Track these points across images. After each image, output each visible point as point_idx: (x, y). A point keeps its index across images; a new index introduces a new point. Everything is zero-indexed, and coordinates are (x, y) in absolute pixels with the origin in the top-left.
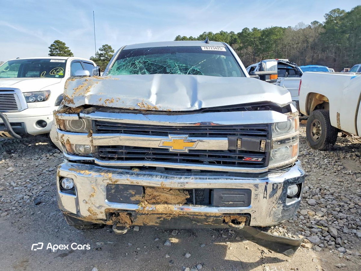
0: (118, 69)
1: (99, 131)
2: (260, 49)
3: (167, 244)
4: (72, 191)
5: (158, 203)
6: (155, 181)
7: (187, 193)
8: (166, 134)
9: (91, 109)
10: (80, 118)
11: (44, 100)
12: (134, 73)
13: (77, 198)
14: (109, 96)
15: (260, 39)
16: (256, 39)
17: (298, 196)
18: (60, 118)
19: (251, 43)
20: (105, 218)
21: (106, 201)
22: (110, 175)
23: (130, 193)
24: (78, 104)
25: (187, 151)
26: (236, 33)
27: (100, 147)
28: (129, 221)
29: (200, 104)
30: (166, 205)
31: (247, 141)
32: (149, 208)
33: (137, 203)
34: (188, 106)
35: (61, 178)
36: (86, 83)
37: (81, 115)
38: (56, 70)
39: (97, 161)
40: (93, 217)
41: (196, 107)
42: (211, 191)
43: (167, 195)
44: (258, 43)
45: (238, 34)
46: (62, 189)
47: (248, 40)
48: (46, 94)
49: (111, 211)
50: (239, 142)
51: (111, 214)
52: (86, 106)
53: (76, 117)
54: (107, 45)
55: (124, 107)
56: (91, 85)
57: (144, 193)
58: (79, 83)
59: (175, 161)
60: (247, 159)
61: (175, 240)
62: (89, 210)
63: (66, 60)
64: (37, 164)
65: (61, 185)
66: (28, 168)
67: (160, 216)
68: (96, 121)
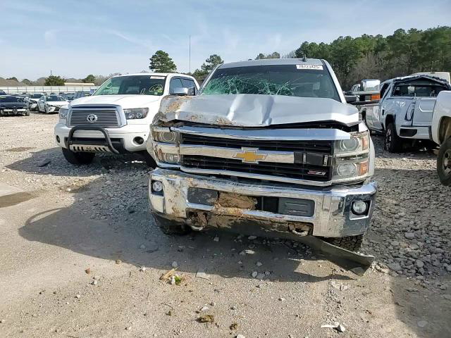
0: (212, 88)
1: (185, 143)
2: (419, 57)
3: (242, 253)
4: (161, 193)
5: (230, 206)
6: (229, 187)
7: (255, 199)
8: (239, 147)
9: (180, 123)
10: (171, 131)
11: (142, 118)
12: (226, 92)
13: (164, 199)
14: (194, 113)
15: (420, 44)
16: (413, 44)
17: (366, 213)
18: (155, 130)
19: (406, 50)
20: (185, 216)
21: (187, 201)
22: (192, 179)
23: (207, 196)
24: (169, 119)
25: (257, 163)
26: (385, 36)
27: (185, 156)
28: (205, 221)
29: (270, 121)
30: (236, 209)
31: (312, 156)
32: (222, 210)
33: (212, 204)
34: (259, 123)
35: (153, 181)
36: (178, 102)
37: (172, 128)
38: (155, 87)
39: (182, 168)
40: (177, 215)
41: (267, 124)
42: (277, 198)
43: (238, 201)
44: (416, 49)
45: (388, 37)
46: (153, 192)
47: (402, 45)
48: (144, 111)
49: (191, 211)
50: (305, 156)
51: (191, 213)
52: (176, 121)
53: (167, 130)
54: (215, 56)
55: (205, 123)
56: (181, 103)
57: (219, 197)
58: (171, 101)
59: (247, 171)
60: (311, 172)
61: (250, 252)
62: (173, 208)
63: (166, 77)
64: (132, 180)
65: (152, 189)
66: (124, 183)
67: (231, 218)
68: (183, 134)
